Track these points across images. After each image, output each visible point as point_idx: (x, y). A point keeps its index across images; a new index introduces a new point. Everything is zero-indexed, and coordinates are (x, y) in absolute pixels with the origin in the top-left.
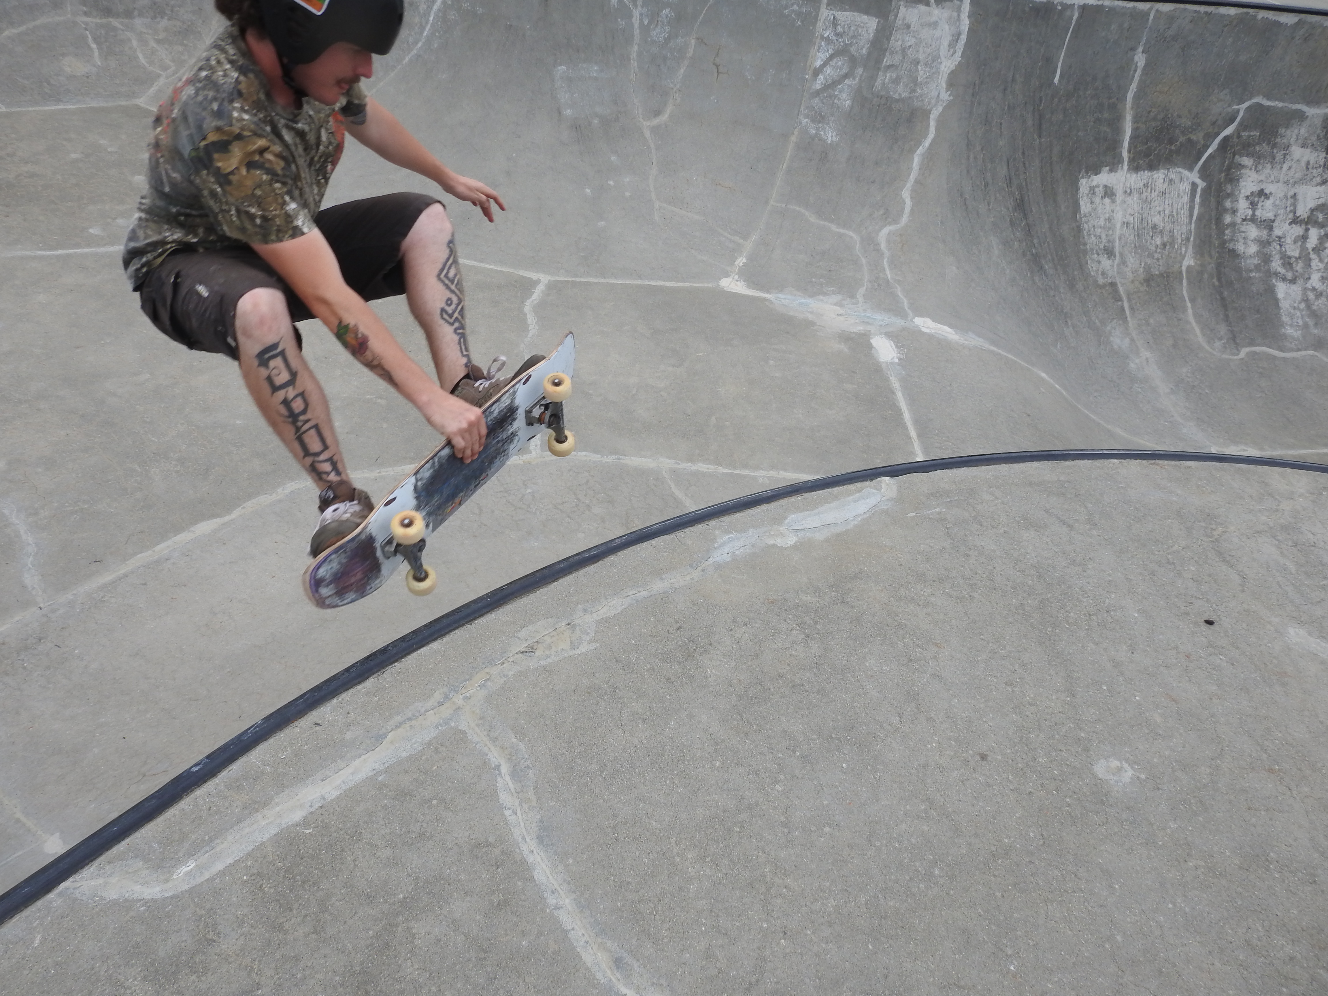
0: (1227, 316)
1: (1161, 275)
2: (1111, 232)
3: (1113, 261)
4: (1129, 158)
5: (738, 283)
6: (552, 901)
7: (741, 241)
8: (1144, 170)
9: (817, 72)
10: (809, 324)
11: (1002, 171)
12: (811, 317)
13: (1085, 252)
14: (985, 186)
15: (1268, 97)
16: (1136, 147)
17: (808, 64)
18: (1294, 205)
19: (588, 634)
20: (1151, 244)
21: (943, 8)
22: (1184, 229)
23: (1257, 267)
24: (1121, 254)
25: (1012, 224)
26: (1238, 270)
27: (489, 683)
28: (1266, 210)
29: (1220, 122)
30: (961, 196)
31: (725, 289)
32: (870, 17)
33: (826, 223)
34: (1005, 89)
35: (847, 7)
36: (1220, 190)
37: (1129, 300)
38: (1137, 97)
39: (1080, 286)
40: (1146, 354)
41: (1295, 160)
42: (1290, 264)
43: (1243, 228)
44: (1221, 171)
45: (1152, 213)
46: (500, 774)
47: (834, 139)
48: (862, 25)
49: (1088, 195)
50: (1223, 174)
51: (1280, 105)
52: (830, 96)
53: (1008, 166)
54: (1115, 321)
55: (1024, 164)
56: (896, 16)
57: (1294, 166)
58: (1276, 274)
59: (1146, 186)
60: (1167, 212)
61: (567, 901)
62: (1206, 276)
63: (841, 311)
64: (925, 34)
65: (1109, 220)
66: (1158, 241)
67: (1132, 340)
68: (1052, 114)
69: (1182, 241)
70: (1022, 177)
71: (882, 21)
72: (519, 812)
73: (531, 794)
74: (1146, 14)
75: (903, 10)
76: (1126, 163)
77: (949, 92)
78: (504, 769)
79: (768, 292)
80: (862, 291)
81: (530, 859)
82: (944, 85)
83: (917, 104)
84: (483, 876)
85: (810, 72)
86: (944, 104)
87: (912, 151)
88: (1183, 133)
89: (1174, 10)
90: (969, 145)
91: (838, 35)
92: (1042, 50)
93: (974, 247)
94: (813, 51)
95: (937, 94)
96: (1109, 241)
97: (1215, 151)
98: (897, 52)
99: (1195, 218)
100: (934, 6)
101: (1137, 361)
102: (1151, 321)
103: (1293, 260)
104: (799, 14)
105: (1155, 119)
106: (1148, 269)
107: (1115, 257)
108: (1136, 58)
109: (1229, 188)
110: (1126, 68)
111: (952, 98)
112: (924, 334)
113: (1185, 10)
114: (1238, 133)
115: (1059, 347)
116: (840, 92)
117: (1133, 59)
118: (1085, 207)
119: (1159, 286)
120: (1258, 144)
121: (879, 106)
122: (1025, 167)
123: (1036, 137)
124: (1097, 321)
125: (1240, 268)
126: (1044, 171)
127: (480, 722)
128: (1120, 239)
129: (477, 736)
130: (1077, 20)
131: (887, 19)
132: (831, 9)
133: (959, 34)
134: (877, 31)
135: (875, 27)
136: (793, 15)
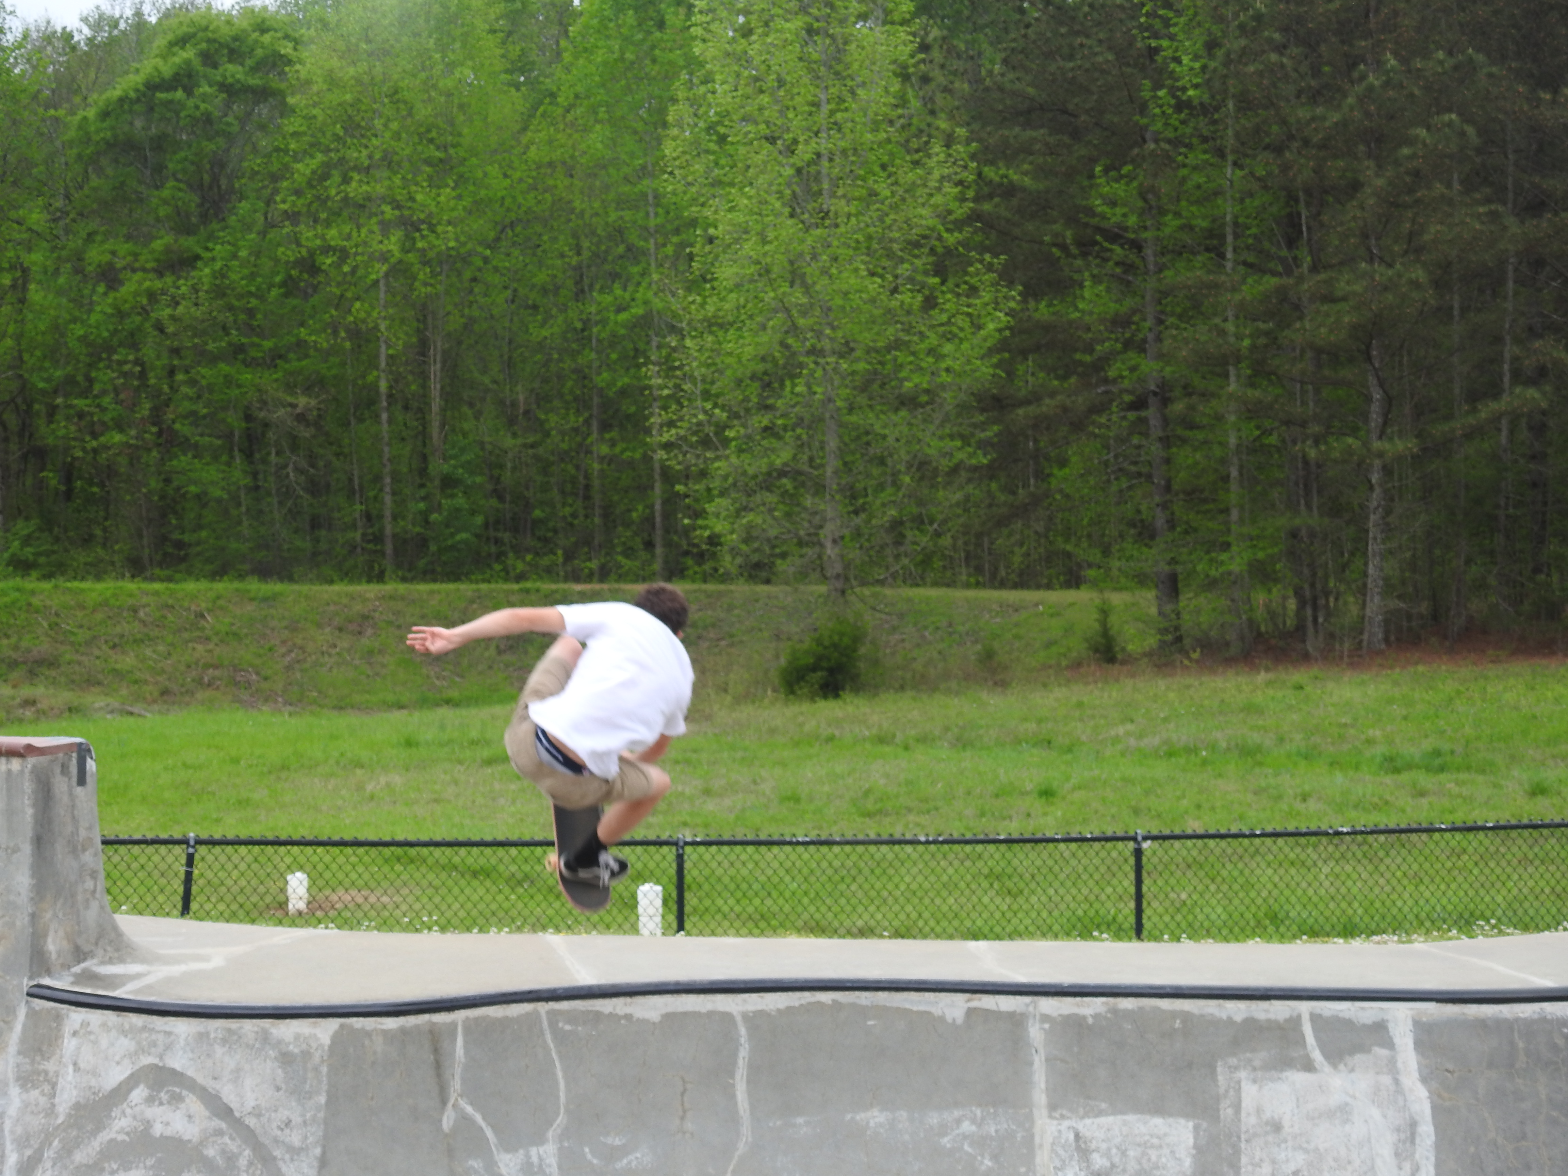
21: (1352, 1070)
32: (1171, 1120)
35: (1104, 1106)
48: (1155, 1141)
56: (1237, 1107)
64: (1326, 1137)
71: (1204, 1125)
75: (1250, 1093)
100: (1327, 1068)
104: (981, 1142)
131: (1215, 1118)
132: (1063, 1117)
133: (1413, 1125)
134: (1200, 1150)
135: (1191, 1141)
136: (966, 1147)
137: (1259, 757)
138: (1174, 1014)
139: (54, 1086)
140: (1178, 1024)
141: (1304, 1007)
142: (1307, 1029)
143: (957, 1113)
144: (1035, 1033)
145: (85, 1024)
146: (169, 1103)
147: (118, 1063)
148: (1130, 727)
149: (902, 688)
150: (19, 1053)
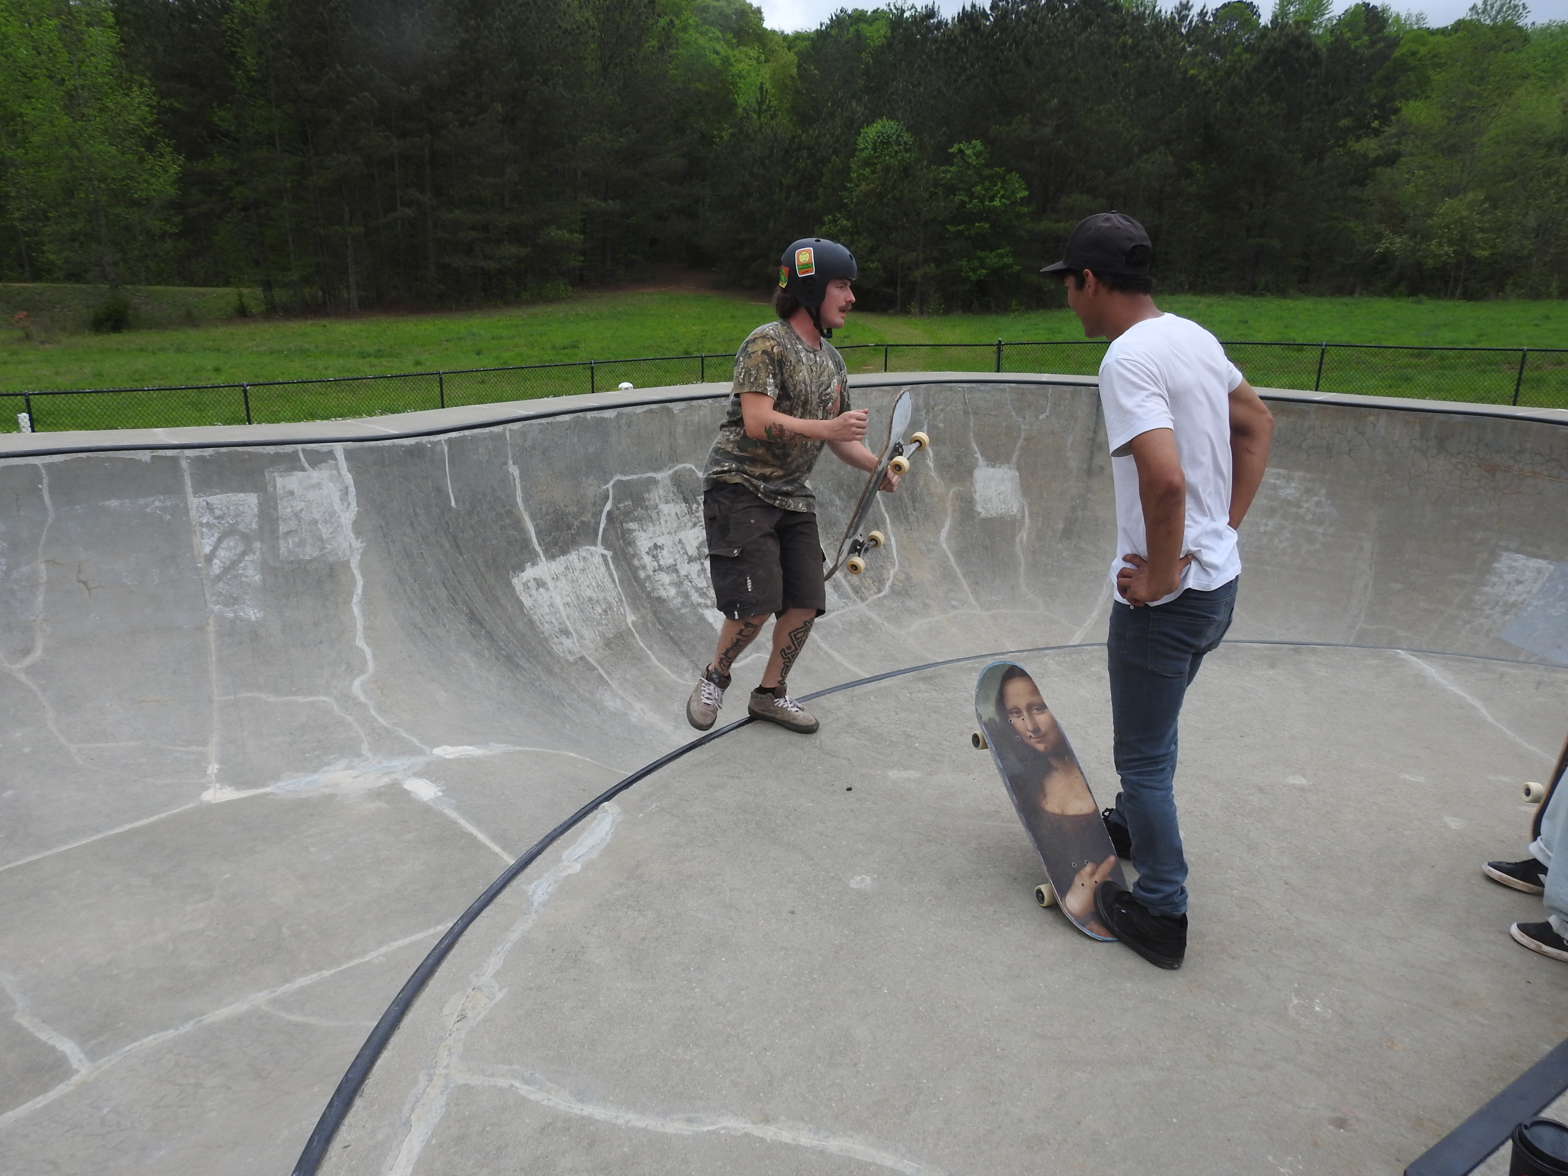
0: (682, 651)
1: (616, 637)
2: (558, 615)
3: (572, 638)
4: (542, 550)
5: (224, 790)
6: (621, 1122)
7: (201, 749)
8: (559, 556)
9: (209, 558)
10: (330, 798)
11: (443, 594)
12: (327, 791)
13: (546, 639)
14: (433, 611)
15: (624, 473)
16: (543, 540)
17: (196, 552)
18: (684, 548)
19: (494, 987)
20: (595, 614)
21: (321, 470)
22: (614, 594)
23: (682, 604)
24: (576, 631)
25: (474, 636)
26: (670, 611)
27: (452, 1051)
28: (666, 558)
29: (598, 502)
30: (416, 627)
31: (213, 802)
32: (247, 494)
33: (290, 698)
34: (412, 523)
35: (218, 491)
36: (625, 555)
37: (602, 667)
38: (526, 500)
39: (556, 669)
40: (638, 706)
41: (667, 514)
42: (705, 593)
43: (657, 578)
44: (618, 539)
45: (583, 589)
46: (517, 1088)
47: (258, 615)
48: (242, 503)
49: (524, 591)
50: (621, 541)
51: (635, 477)
52: (235, 577)
53: (446, 588)
54: (600, 688)
55: (459, 581)
56: (275, 487)
57: (668, 519)
58: (699, 605)
59: (567, 568)
60: (594, 584)
61: (630, 1116)
62: (650, 625)
63: (355, 773)
64: (312, 495)
65: (552, 605)
66: (599, 610)
67: (622, 698)
68: (463, 532)
69: (617, 603)
70: (462, 593)
71: (262, 495)
72: (552, 1097)
73: (549, 1084)
74: (502, 436)
75: (279, 481)
76: (542, 555)
77: (360, 540)
78: (517, 1084)
79: (264, 785)
80: (365, 747)
81: (585, 1113)
82: (352, 535)
83: (331, 559)
84: (564, 1139)
85: (202, 560)
86: (360, 552)
87: (347, 602)
88: (575, 518)
89: (523, 426)
90: (400, 580)
91: (217, 518)
92: (430, 484)
93: (451, 668)
94: (196, 540)
95: (348, 544)
96: (560, 623)
97: (606, 525)
98: (290, 519)
99: (617, 582)
100: (311, 470)
101: (636, 714)
102: (628, 677)
103: (705, 590)
104: (164, 509)
105: (548, 514)
106: (602, 635)
107: (572, 634)
108: (510, 469)
109: (630, 550)
110: (506, 479)
111: (365, 544)
112: (450, 760)
113: (531, 424)
114: (615, 505)
115: (568, 726)
116: (245, 569)
117: (508, 472)
118: (527, 602)
119: (618, 646)
120: (634, 510)
121: (293, 571)
122: (460, 583)
123: (458, 556)
124: (586, 694)
125: (671, 609)
126: (478, 582)
127: (471, 1072)
128: (568, 618)
129: (477, 1081)
130: (449, 452)
131: (266, 491)
132: (200, 496)
133: (347, 488)
134: (260, 504)
135: (257, 502)
136: (158, 512)
137: (308, 354)
138: (244, 453)
140: (246, 456)
141: (299, 447)
142: (301, 455)
143: (152, 499)
144: (184, 464)
148: (254, 343)
149: (151, 328)
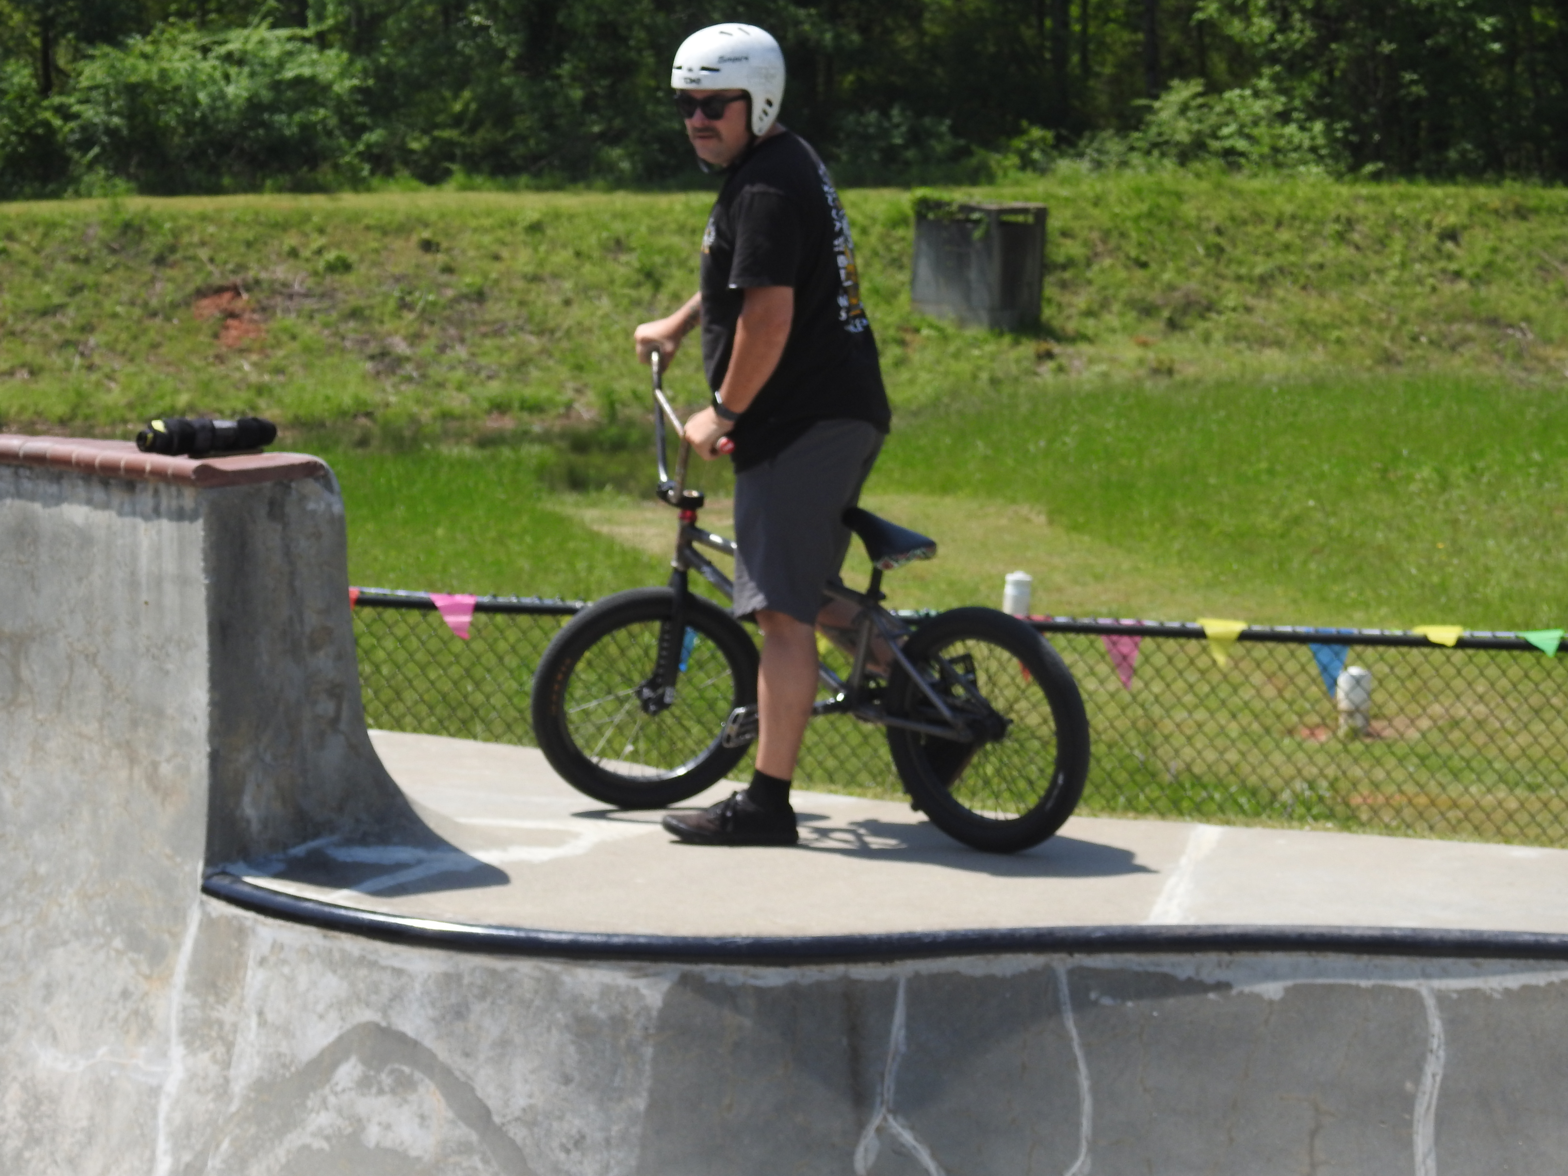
139: (230, 1046)
145: (277, 947)
146: (393, 1091)
147: (321, 1017)
150: (188, 988)
